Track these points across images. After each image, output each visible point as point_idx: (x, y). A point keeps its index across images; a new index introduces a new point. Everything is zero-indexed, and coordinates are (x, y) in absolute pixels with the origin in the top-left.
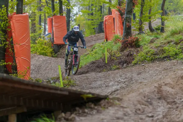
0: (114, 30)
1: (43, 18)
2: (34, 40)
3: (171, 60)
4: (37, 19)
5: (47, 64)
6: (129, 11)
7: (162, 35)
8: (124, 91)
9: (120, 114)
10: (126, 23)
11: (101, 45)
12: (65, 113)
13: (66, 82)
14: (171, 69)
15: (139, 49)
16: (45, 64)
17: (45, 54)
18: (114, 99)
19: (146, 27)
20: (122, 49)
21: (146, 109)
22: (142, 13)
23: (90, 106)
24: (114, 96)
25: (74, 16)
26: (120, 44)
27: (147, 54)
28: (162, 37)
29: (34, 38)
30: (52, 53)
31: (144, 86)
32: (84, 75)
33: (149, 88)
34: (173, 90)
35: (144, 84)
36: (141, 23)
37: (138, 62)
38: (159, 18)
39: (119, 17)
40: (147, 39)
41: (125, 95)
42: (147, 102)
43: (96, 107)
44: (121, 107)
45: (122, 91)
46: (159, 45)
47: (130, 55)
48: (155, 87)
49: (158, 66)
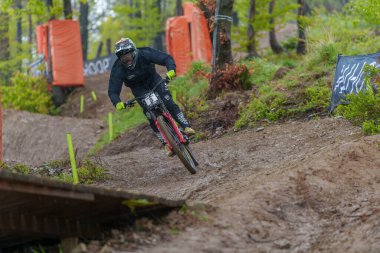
0: (191, 50)
1: (25, 25)
2: (7, 78)
3: (322, 117)
4: (13, 28)
5: (39, 132)
6: (224, 7)
7: (302, 59)
8: (221, 191)
9: (213, 242)
10: (218, 35)
12: (87, 244)
13: (85, 170)
14: (325, 138)
15: (250, 93)
16: (36, 130)
17: (33, 109)
18: (197, 208)
19: (263, 43)
20: (211, 95)
21: (271, 231)
22: (253, 10)
23: (145, 226)
24: (198, 201)
25: (97, 19)
26: (205, 83)
27: (268, 103)
28: (302, 66)
29: (6, 73)
30: (48, 105)
31: (264, 177)
32: (125, 155)
33: (278, 181)
34: (333, 185)
35: (266, 172)
36: (252, 31)
38: (291, 22)
39: (202, 21)
40: (268, 70)
41: (222, 198)
42: (275, 213)
43: (158, 229)
44: (216, 226)
45: (217, 189)
46: (296, 82)
47: (230, 107)
48: (291, 178)
49: (295, 132)
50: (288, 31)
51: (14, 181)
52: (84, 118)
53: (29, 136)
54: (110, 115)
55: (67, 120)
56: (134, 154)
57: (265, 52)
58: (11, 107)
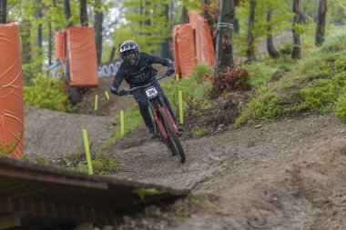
0: (196, 55)
1: (45, 31)
2: (28, 78)
4: (34, 34)
5: (57, 128)
6: (226, 15)
7: (297, 63)
8: (223, 182)
9: (216, 228)
10: (220, 41)
11: (170, 86)
12: (100, 228)
13: (99, 163)
14: (318, 135)
15: (249, 94)
16: (54, 127)
17: (52, 108)
18: (201, 197)
19: (261, 49)
20: (214, 95)
21: (269, 218)
22: (252, 18)
23: (154, 213)
24: (201, 191)
25: (110, 26)
26: (208, 84)
27: (266, 103)
28: (297, 69)
29: (28, 74)
30: (65, 104)
31: (262, 169)
32: (135, 149)
33: (275, 173)
34: (325, 178)
35: (264, 165)
36: (251, 38)
38: (287, 30)
39: (204, 27)
40: (266, 73)
41: (224, 188)
42: (272, 202)
43: (165, 215)
44: (218, 213)
45: (218, 180)
46: (291, 84)
47: (231, 106)
48: (287, 171)
49: (291, 129)
50: (284, 39)
51: (36, 170)
52: (98, 115)
53: (48, 131)
54: (122, 113)
55: (82, 117)
56: (143, 148)
57: (263, 57)
58: (33, 105)
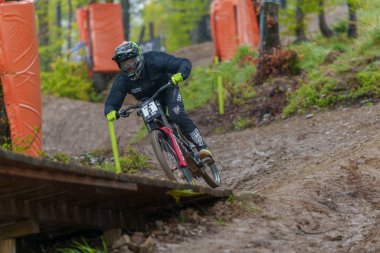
0: (237, 34)
1: (65, 8)
2: (46, 63)
3: (374, 103)
4: (52, 13)
5: (80, 120)
7: (353, 43)
8: (270, 180)
9: (262, 234)
10: (265, 18)
11: (208, 71)
12: (130, 235)
13: (127, 160)
14: (378, 125)
15: (299, 79)
16: (76, 118)
17: (73, 96)
18: (245, 198)
19: (312, 27)
20: (258, 80)
21: (322, 222)
23: (190, 217)
24: (245, 192)
25: (139, 2)
26: (252, 68)
27: (318, 89)
28: (353, 50)
29: (46, 59)
31: (314, 166)
33: (329, 170)
35: (316, 161)
36: (300, 15)
37: (297, 109)
38: (342, 4)
39: (248, 4)
40: (317, 55)
41: (271, 188)
42: (326, 203)
43: (204, 220)
44: (263, 217)
45: (264, 179)
46: (346, 67)
47: (278, 94)
48: (342, 168)
49: (346, 119)
50: (339, 14)
51: (54, 170)
53: (70, 123)
57: (314, 36)
58: (51, 93)
